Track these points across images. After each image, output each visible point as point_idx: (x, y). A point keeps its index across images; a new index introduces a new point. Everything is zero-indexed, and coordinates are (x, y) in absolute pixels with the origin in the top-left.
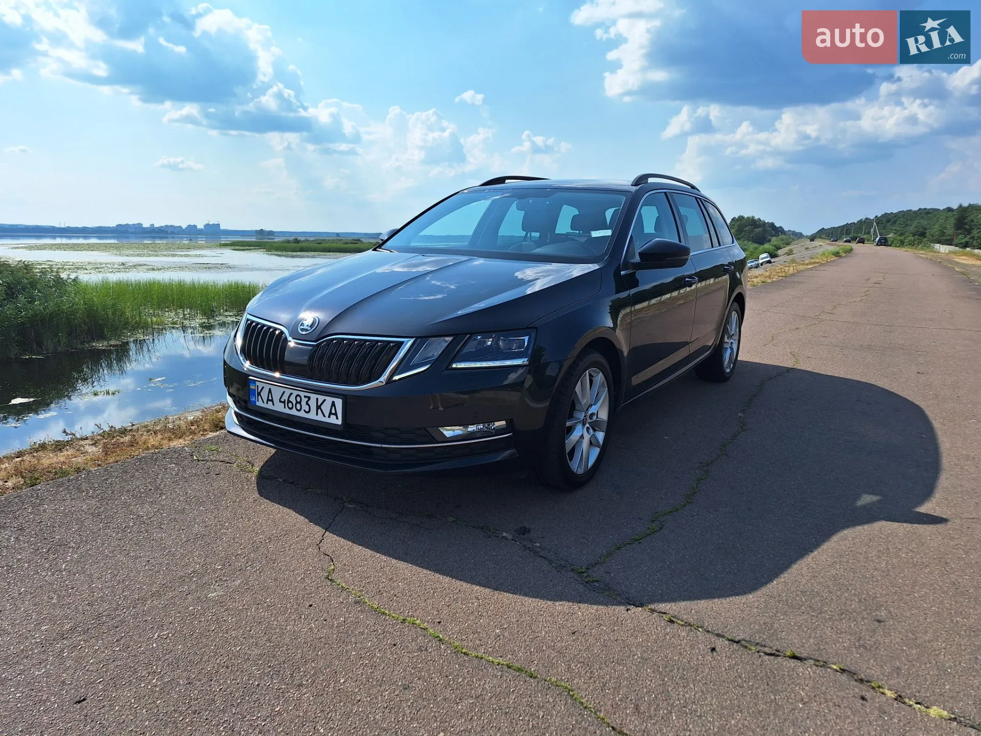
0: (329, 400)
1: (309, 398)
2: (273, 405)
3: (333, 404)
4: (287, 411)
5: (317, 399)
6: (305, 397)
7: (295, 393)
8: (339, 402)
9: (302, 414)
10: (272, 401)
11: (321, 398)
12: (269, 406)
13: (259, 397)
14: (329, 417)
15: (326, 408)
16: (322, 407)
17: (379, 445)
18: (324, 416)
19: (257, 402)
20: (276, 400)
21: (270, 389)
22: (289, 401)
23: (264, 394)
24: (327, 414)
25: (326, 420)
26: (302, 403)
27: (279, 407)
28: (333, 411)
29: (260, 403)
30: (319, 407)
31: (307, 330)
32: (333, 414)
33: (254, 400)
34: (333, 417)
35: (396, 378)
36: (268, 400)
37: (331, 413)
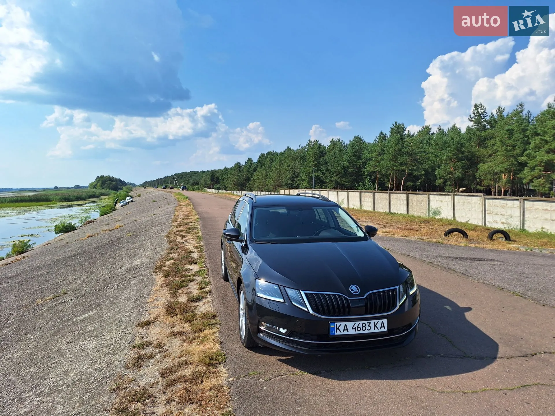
1: (370, 323)
2: (348, 331)
3: (383, 322)
4: (357, 332)
5: (374, 322)
6: (368, 323)
7: (362, 322)
8: (385, 321)
9: (366, 331)
10: (347, 330)
11: (376, 321)
12: (346, 333)
14: (381, 329)
15: (379, 326)
16: (377, 325)
27: (351, 332)
30: (375, 326)
31: (357, 292)
32: (383, 327)
33: (333, 332)
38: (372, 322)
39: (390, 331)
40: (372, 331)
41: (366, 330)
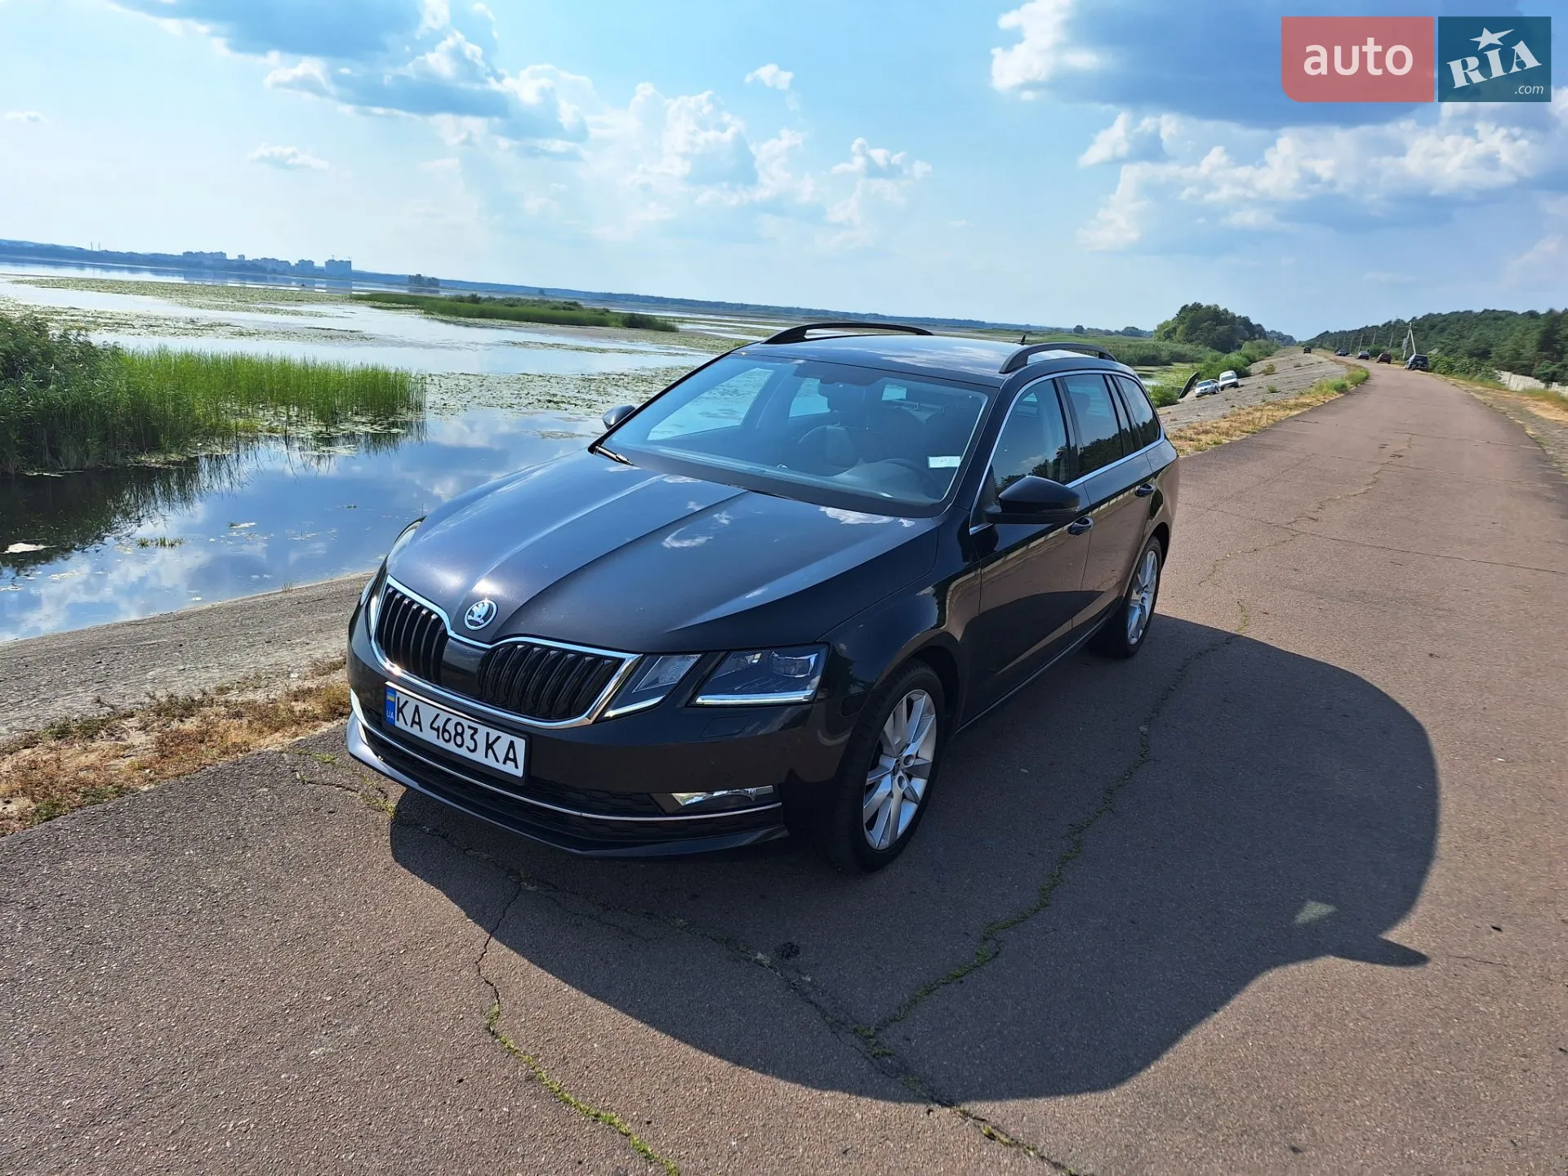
0: (506, 738)
1: (476, 730)
2: (421, 730)
3: (512, 745)
5: (488, 734)
6: (470, 727)
8: (520, 744)
10: (419, 724)
11: (494, 733)
12: (415, 731)
13: (400, 714)
14: (504, 763)
15: (501, 748)
16: (494, 747)
17: (579, 814)
18: (497, 760)
19: (396, 722)
20: (426, 724)
21: (417, 707)
22: (445, 730)
23: (408, 712)
24: (501, 758)
25: (500, 766)
26: (464, 736)
27: (429, 736)
28: (511, 756)
29: (400, 724)
30: (489, 746)
31: (478, 624)
32: (510, 759)
34: (510, 764)
35: (611, 713)
36: (413, 722)
37: (507, 758)
38: (483, 730)
39: (531, 782)
40: (479, 757)
41: (464, 747)
